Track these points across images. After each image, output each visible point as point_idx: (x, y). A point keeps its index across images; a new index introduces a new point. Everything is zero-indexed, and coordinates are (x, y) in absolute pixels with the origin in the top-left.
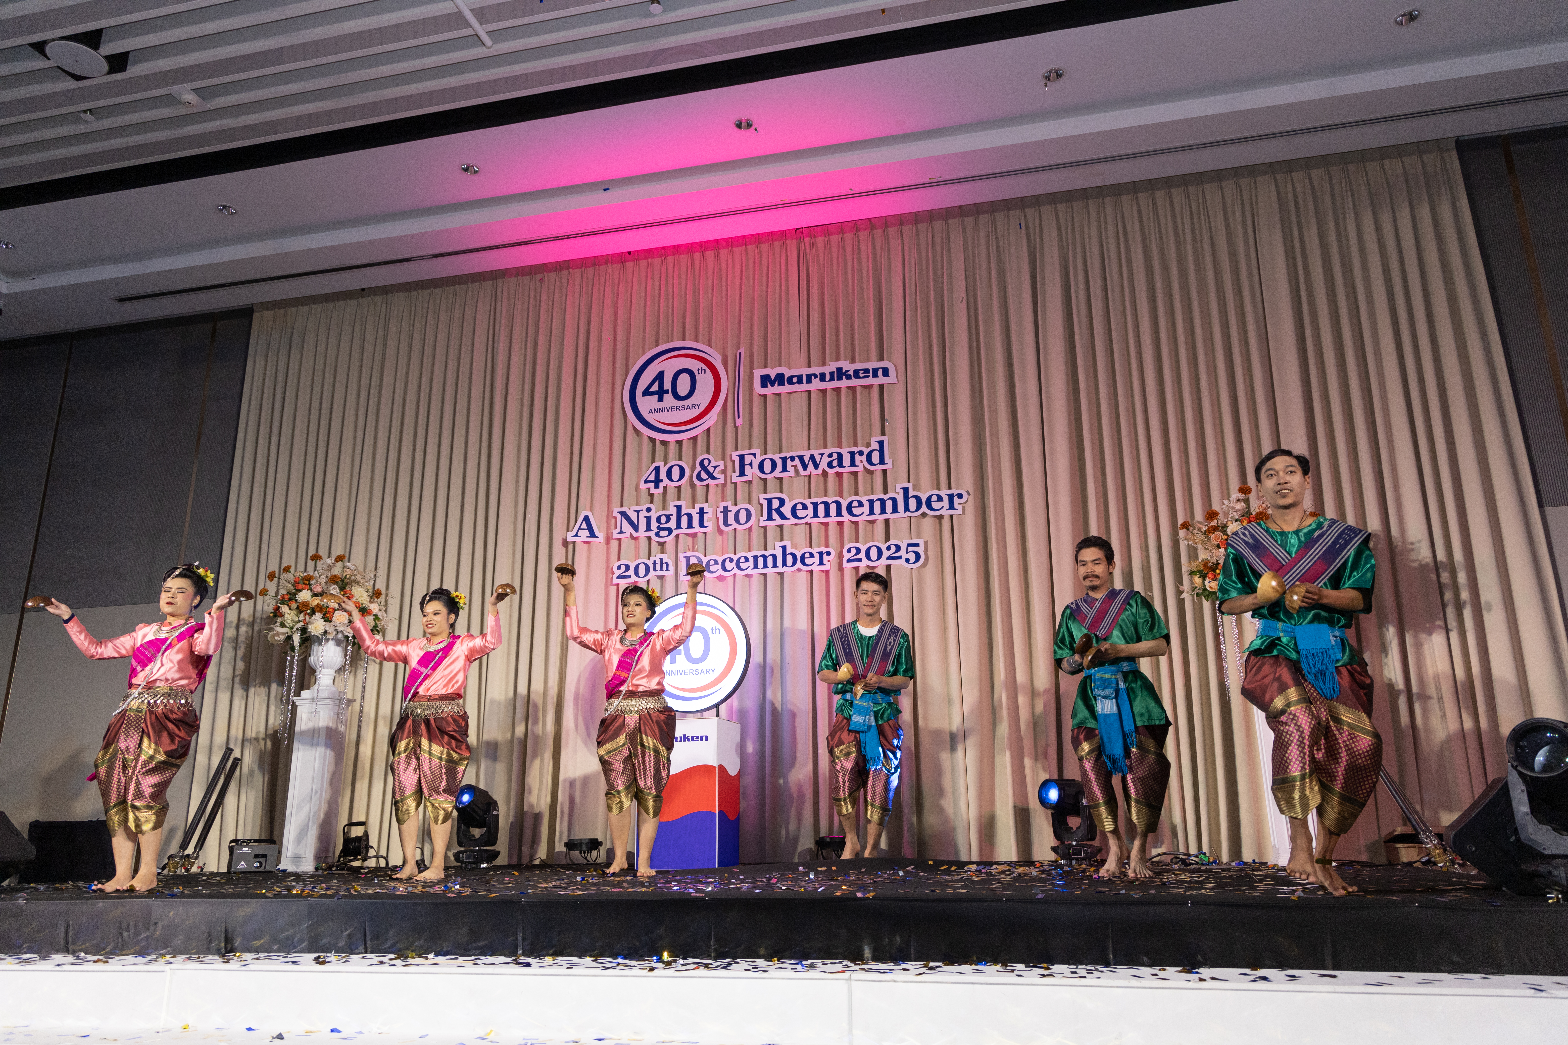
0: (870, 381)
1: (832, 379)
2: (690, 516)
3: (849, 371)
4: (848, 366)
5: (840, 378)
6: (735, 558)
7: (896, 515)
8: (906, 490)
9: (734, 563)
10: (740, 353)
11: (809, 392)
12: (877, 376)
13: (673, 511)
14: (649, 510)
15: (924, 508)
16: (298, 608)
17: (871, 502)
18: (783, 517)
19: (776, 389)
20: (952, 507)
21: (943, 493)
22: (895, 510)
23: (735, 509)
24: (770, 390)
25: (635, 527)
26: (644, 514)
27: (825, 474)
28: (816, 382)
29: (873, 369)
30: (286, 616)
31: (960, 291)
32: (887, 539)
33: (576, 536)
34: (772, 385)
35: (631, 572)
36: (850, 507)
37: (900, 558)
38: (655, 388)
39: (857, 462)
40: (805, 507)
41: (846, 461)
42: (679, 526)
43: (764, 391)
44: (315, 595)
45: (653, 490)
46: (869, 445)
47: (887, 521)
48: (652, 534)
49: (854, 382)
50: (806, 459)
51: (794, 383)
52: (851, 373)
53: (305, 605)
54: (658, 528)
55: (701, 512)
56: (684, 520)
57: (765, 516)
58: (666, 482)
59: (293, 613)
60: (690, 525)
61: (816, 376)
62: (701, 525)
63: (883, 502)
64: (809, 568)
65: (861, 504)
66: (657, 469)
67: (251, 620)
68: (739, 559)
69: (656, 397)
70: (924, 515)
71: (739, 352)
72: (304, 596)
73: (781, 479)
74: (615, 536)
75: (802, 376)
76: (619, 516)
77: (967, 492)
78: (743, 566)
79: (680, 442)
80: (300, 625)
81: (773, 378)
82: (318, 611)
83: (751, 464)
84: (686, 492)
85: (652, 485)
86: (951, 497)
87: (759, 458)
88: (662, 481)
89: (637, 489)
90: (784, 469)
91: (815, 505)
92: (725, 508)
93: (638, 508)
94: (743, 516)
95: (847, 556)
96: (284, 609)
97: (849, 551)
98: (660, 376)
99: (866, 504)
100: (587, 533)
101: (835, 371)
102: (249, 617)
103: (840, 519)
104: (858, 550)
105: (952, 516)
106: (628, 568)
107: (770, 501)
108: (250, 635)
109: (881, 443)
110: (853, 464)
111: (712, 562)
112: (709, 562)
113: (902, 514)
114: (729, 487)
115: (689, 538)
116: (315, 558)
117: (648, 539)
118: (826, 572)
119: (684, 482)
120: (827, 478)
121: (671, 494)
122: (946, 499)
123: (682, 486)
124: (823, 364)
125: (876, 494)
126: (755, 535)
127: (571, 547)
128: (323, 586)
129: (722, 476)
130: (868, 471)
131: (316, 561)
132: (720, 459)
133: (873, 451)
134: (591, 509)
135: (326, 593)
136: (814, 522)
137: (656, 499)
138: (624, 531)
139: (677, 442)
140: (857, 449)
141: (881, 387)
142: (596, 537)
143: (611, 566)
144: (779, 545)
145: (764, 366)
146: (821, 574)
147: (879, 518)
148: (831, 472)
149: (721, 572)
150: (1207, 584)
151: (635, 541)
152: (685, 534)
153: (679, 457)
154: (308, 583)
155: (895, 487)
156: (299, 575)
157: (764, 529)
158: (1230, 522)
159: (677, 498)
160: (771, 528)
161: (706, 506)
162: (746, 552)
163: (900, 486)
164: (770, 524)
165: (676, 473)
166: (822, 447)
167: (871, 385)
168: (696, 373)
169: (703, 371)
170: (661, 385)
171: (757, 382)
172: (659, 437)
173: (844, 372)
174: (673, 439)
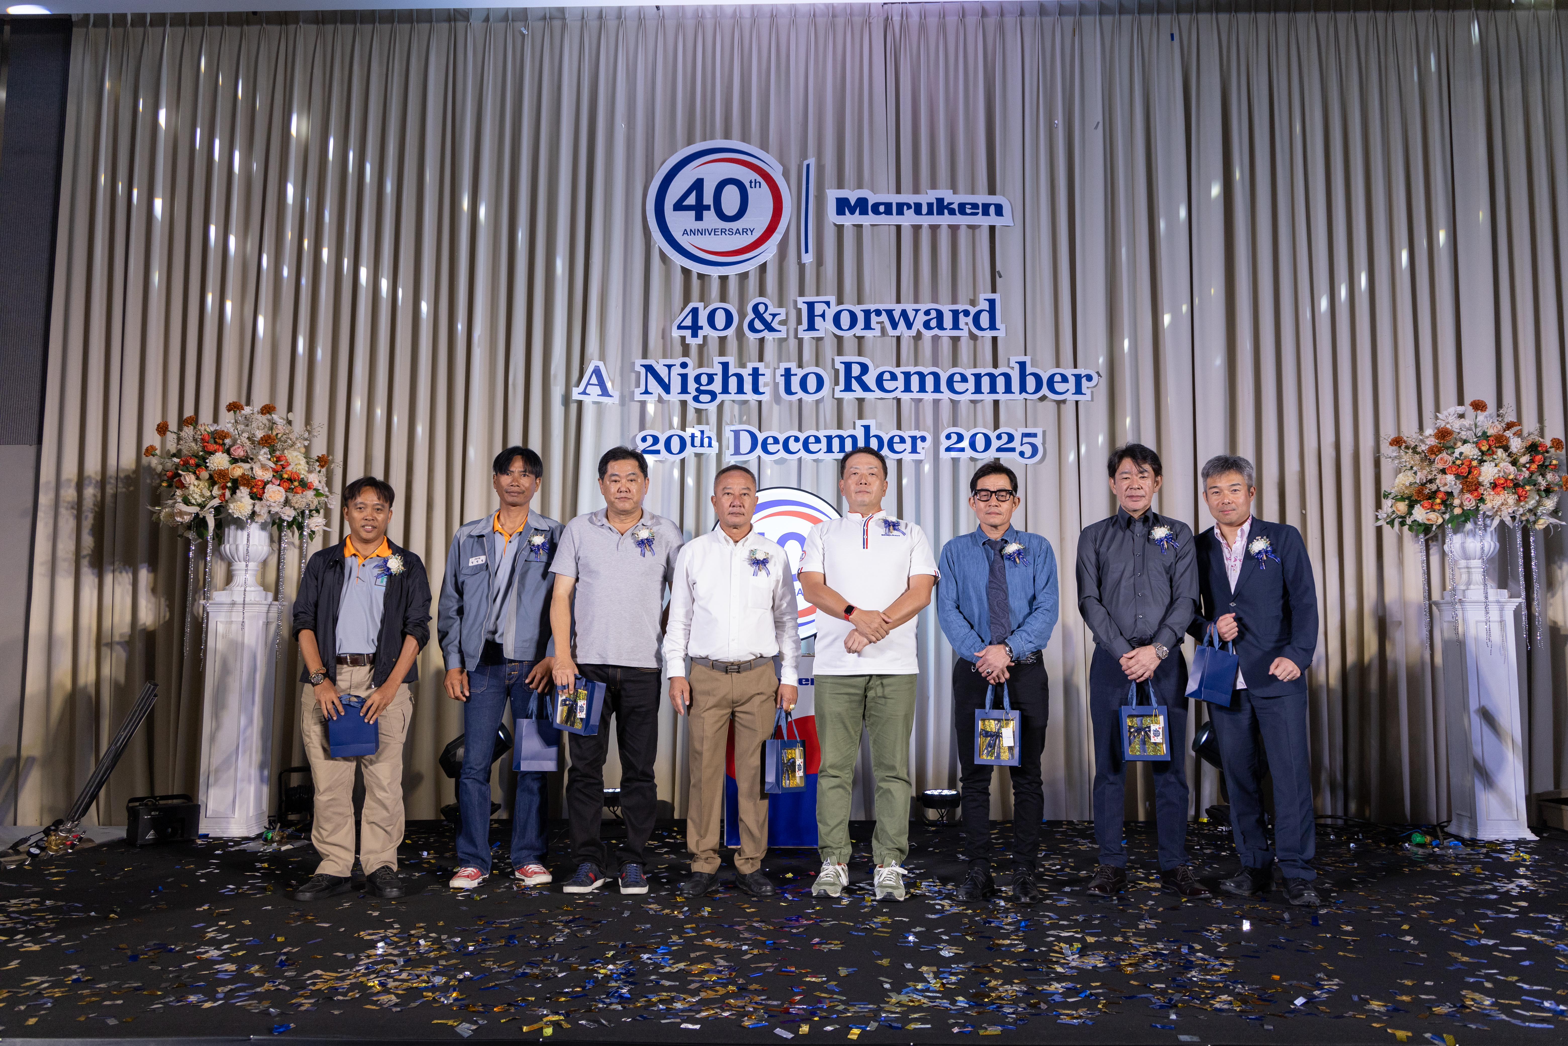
0: (980, 220)
1: (930, 212)
2: (740, 378)
3: (952, 204)
4: (953, 199)
5: (940, 213)
6: (802, 437)
7: (1009, 396)
8: (1022, 365)
9: (800, 444)
10: (808, 166)
11: (899, 227)
12: (988, 214)
13: (718, 369)
14: (684, 365)
15: (1045, 390)
16: (211, 477)
17: (978, 377)
18: (865, 388)
19: (857, 218)
20: (1078, 391)
21: (1069, 372)
22: (1008, 390)
23: (801, 373)
24: (849, 220)
25: (667, 388)
26: (677, 370)
27: (918, 336)
28: (909, 213)
29: (983, 204)
30: (192, 487)
31: (1096, 114)
32: (996, 426)
33: (584, 393)
35: (660, 446)
36: (950, 381)
38: (691, 200)
39: (962, 325)
40: (894, 377)
41: (948, 322)
42: (725, 390)
43: (840, 220)
44: (234, 461)
45: (689, 340)
46: (973, 303)
47: (996, 403)
48: (689, 398)
49: (959, 220)
50: (897, 315)
51: (881, 213)
52: (955, 206)
53: (223, 474)
54: (697, 390)
55: (756, 373)
56: (733, 382)
57: (842, 385)
58: (707, 330)
59: (204, 485)
60: (740, 390)
61: (909, 207)
62: (756, 390)
63: (993, 378)
64: (898, 456)
65: (964, 379)
66: (695, 311)
68: (807, 438)
69: (693, 213)
70: (1043, 398)
71: (805, 163)
72: (219, 461)
73: (860, 339)
74: (638, 397)
75: (891, 204)
76: (643, 371)
77: (1098, 373)
78: (813, 447)
79: (724, 279)
80: (216, 502)
81: (853, 203)
82: (244, 485)
83: (823, 316)
84: (732, 345)
85: (687, 334)
86: (1078, 378)
87: (835, 309)
88: (701, 328)
89: (665, 334)
90: (868, 326)
91: (907, 376)
92: (788, 371)
93: (669, 362)
94: (812, 383)
95: (945, 443)
96: (189, 478)
97: (948, 437)
98: (698, 185)
99: (972, 379)
100: (597, 390)
101: (935, 202)
102: (96, 473)
103: (937, 396)
104: (960, 438)
105: (1077, 402)
106: (656, 440)
107: (848, 366)
109: (992, 302)
110: (956, 326)
111: (770, 440)
112: (766, 439)
113: (1017, 396)
114: (793, 343)
115: (736, 407)
116: (234, 407)
117: (684, 404)
118: (919, 463)
119: (731, 332)
120: (920, 342)
121: (713, 346)
122: (1072, 380)
123: (729, 338)
124: (916, 190)
125: (984, 367)
126: (828, 409)
127: (574, 407)
128: (248, 448)
129: (783, 328)
130: (973, 337)
131: (235, 412)
132: (781, 305)
133: (981, 311)
134: (602, 357)
135: (252, 459)
136: (906, 397)
137: (694, 351)
138: (650, 390)
139: (720, 277)
140: (960, 307)
141: (992, 229)
142: (611, 396)
143: (631, 436)
144: (859, 423)
145: (840, 185)
146: (913, 465)
147: (988, 398)
148: (927, 334)
149: (783, 454)
150: (1420, 514)
151: (666, 405)
152: (733, 401)
153: (723, 298)
154: (221, 442)
155: (1009, 359)
156: (205, 430)
157: (840, 401)
158: (1459, 444)
159: (722, 353)
160: (849, 401)
161: (761, 366)
162: (817, 430)
163: (1014, 360)
164: (848, 396)
165: (720, 319)
166: (916, 301)
167: (980, 226)
168: (747, 185)
169: (758, 184)
170: (700, 197)
171: (831, 207)
172: (696, 268)
173: (945, 204)
174: (715, 272)
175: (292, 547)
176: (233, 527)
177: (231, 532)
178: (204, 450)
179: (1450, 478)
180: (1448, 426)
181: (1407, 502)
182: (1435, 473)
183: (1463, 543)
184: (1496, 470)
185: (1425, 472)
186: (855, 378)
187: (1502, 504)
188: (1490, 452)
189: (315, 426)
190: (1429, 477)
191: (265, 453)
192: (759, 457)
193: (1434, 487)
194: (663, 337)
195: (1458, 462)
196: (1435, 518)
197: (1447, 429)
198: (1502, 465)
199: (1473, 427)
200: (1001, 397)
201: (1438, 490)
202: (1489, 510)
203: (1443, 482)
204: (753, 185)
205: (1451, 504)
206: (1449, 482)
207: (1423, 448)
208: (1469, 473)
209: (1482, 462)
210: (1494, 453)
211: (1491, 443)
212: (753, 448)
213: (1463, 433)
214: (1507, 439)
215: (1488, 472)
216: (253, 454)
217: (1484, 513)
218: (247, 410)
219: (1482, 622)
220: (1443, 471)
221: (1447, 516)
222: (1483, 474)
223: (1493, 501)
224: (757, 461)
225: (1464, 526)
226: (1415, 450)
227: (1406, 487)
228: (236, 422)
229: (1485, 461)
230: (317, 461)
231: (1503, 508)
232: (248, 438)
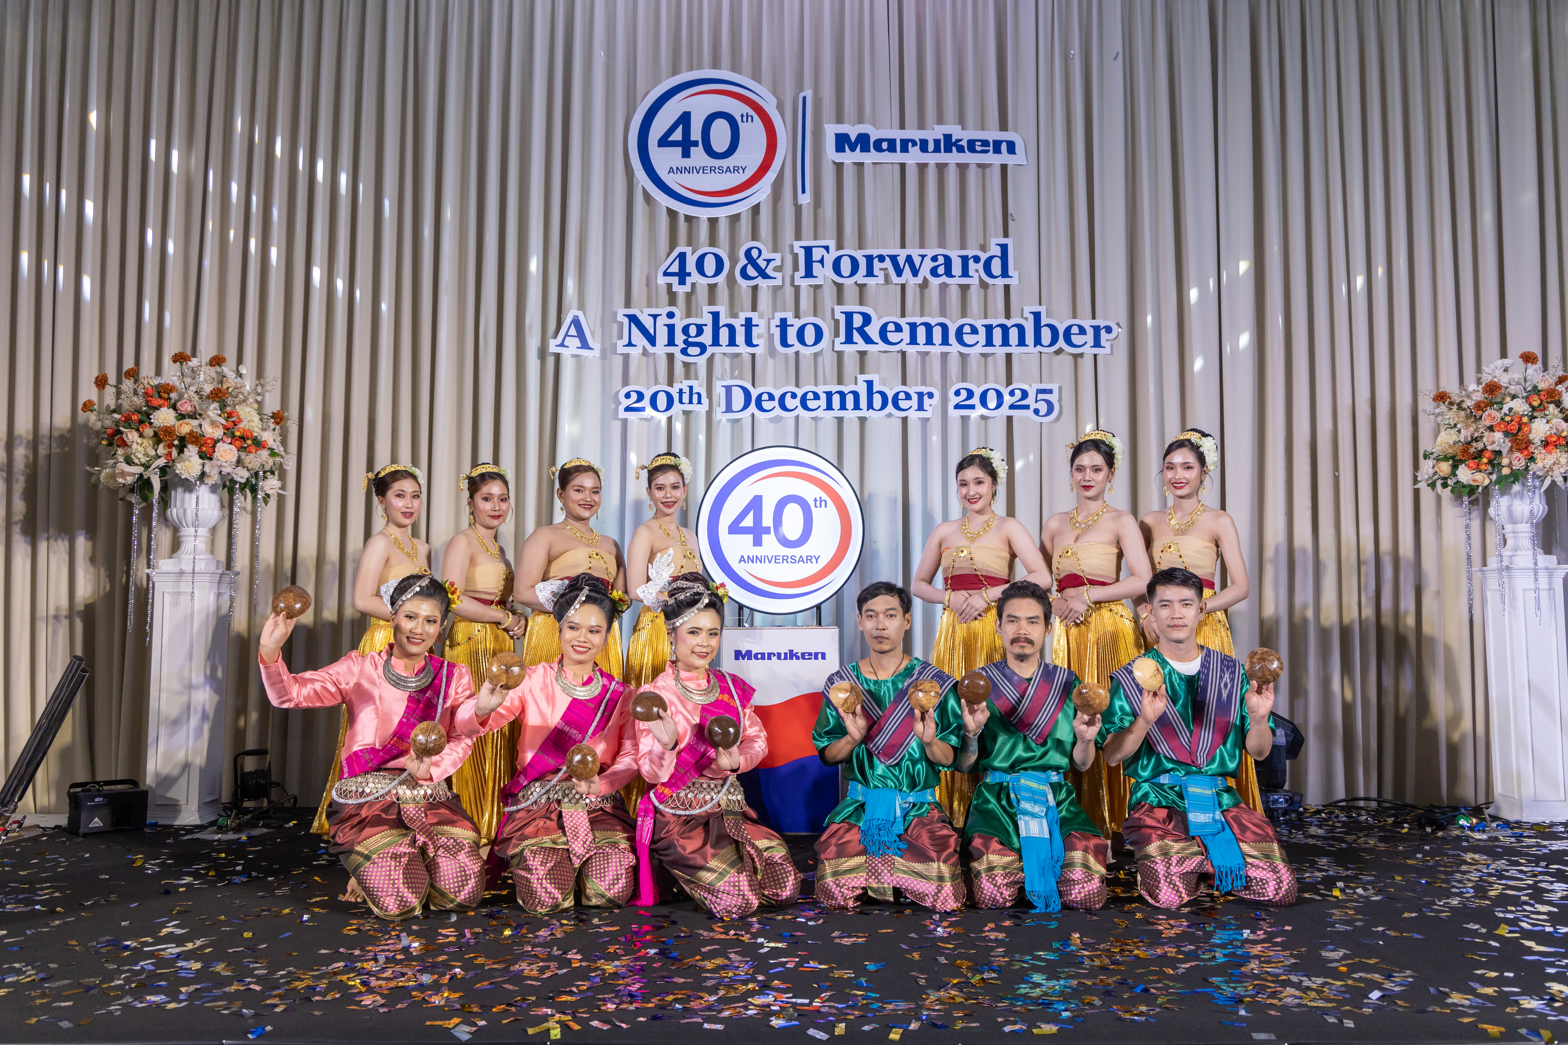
0: (991, 158)
1: (937, 150)
2: (732, 329)
3: (961, 140)
4: (962, 135)
5: (948, 150)
6: (800, 393)
7: (1022, 349)
8: (1037, 316)
9: (798, 400)
10: (804, 98)
11: (903, 166)
12: (1000, 152)
13: (708, 320)
14: (671, 315)
15: (1061, 343)
16: (156, 434)
17: (989, 329)
18: (868, 340)
19: (858, 156)
20: (1097, 344)
21: (1087, 323)
22: (1022, 342)
23: (798, 323)
24: (849, 158)
25: (652, 340)
26: (663, 320)
27: (925, 284)
28: (914, 151)
29: (994, 141)
30: (135, 446)
31: (1115, 43)
32: (1009, 382)
33: (562, 345)
34: (853, 149)
35: (646, 403)
36: (959, 333)
37: (1027, 407)
38: (677, 135)
39: (971, 272)
40: (898, 328)
41: (957, 268)
42: (716, 342)
43: (840, 158)
44: (181, 417)
45: (676, 288)
46: (983, 248)
47: (1009, 356)
48: (676, 350)
49: (967, 158)
50: (901, 261)
51: (883, 151)
52: (964, 143)
53: (169, 431)
54: (686, 342)
55: (749, 324)
56: (724, 334)
57: (842, 337)
58: (695, 277)
59: (147, 443)
60: (732, 342)
61: (914, 143)
62: (749, 342)
63: (1005, 329)
64: (903, 414)
65: (974, 331)
66: (682, 257)
67: (30, 437)
68: (805, 394)
69: (680, 149)
70: (1059, 351)
71: (801, 95)
72: (164, 417)
73: (862, 287)
74: (621, 350)
75: (894, 141)
76: (626, 321)
77: (1118, 324)
78: (811, 404)
79: (713, 222)
80: (162, 462)
81: (853, 139)
82: (192, 443)
83: (821, 261)
84: (723, 292)
85: (675, 280)
86: (1097, 329)
87: (834, 254)
88: (689, 274)
89: (649, 282)
90: (870, 273)
91: (913, 327)
92: (783, 321)
93: (654, 311)
94: (810, 335)
95: (954, 400)
96: (131, 436)
97: (957, 393)
98: (685, 119)
99: (982, 331)
100: (577, 342)
101: (942, 138)
103: (945, 349)
104: (970, 394)
105: (1095, 356)
106: (641, 396)
107: (849, 316)
108: (31, 460)
109: (1004, 248)
110: (965, 273)
111: (765, 397)
112: (760, 395)
113: (1031, 348)
114: (789, 291)
115: (727, 360)
116: (180, 358)
117: (671, 357)
118: (925, 421)
119: (721, 279)
120: (926, 291)
121: (702, 295)
122: (1090, 332)
123: (719, 285)
124: (921, 126)
125: (996, 318)
126: (828, 363)
127: (551, 361)
128: (196, 403)
129: (778, 275)
130: (984, 285)
131: (181, 363)
132: (775, 250)
133: (993, 257)
134: (581, 306)
135: (200, 415)
136: (911, 350)
137: (681, 300)
138: (633, 342)
139: (709, 219)
140: (970, 253)
141: (1004, 168)
142: (591, 349)
143: (614, 392)
144: (861, 378)
145: (839, 120)
146: (920, 423)
147: (1000, 351)
148: (935, 282)
149: (778, 411)
150: (1465, 474)
151: (651, 359)
152: (724, 354)
153: (713, 242)
154: (166, 396)
155: (1022, 309)
156: (148, 383)
157: (840, 354)
158: (1508, 399)
159: (712, 301)
160: (850, 354)
161: (754, 316)
162: (816, 385)
163: (1027, 310)
164: (849, 349)
165: (710, 265)
166: (922, 246)
167: (991, 165)
168: (739, 119)
169: (750, 118)
170: (687, 132)
171: (830, 143)
172: (683, 209)
173: (953, 140)
174: (703, 214)
175: (244, 513)
176: (180, 490)
177: (178, 495)
178: (147, 405)
179: (1498, 436)
180: (1495, 380)
181: (1451, 462)
182: (1482, 430)
183: (1510, 506)
184: (1548, 426)
185: (1471, 429)
186: (857, 329)
187: (1554, 464)
188: (1541, 408)
189: (267, 380)
190: (1476, 435)
191: (215, 409)
192: (753, 415)
193: (1480, 446)
194: (648, 285)
195: (1508, 419)
196: (1482, 479)
197: (1495, 382)
198: (1554, 421)
199: (1522, 381)
200: (1014, 350)
201: (1485, 449)
202: (1540, 470)
203: (1491, 439)
204: (745, 119)
205: (1499, 464)
206: (1497, 440)
207: (1469, 403)
208: (1519, 430)
209: (1532, 418)
210: (1545, 409)
211: (1543, 398)
212: (747, 405)
213: (1512, 387)
214: (1560, 394)
215: (1539, 430)
216: (201, 409)
217: (1534, 473)
218: (194, 362)
219: (1531, 590)
220: (1491, 429)
221: (1494, 477)
222: (1533, 431)
223: (1544, 460)
224: (750, 419)
225: (1511, 489)
226: (1460, 406)
227: (1450, 446)
228: (183, 375)
229: (1536, 417)
230: (272, 417)
231: (1555, 467)
232: (196, 392)
